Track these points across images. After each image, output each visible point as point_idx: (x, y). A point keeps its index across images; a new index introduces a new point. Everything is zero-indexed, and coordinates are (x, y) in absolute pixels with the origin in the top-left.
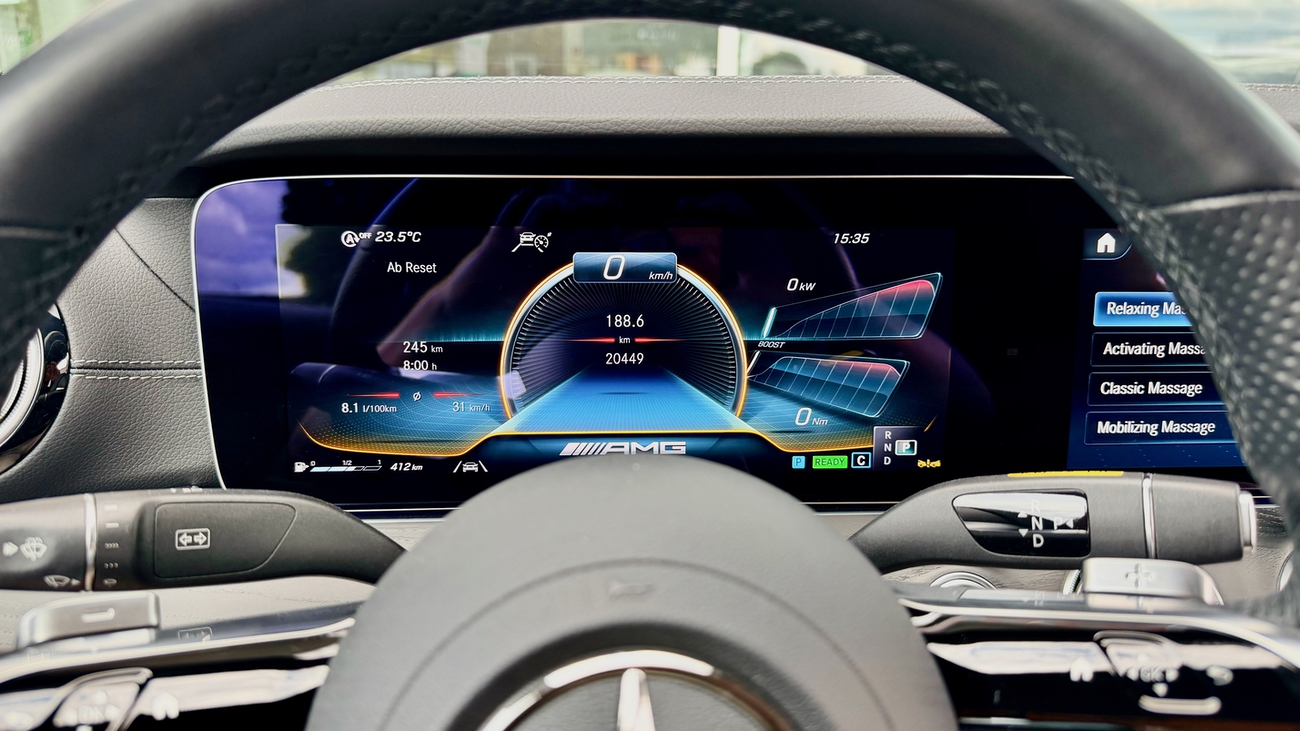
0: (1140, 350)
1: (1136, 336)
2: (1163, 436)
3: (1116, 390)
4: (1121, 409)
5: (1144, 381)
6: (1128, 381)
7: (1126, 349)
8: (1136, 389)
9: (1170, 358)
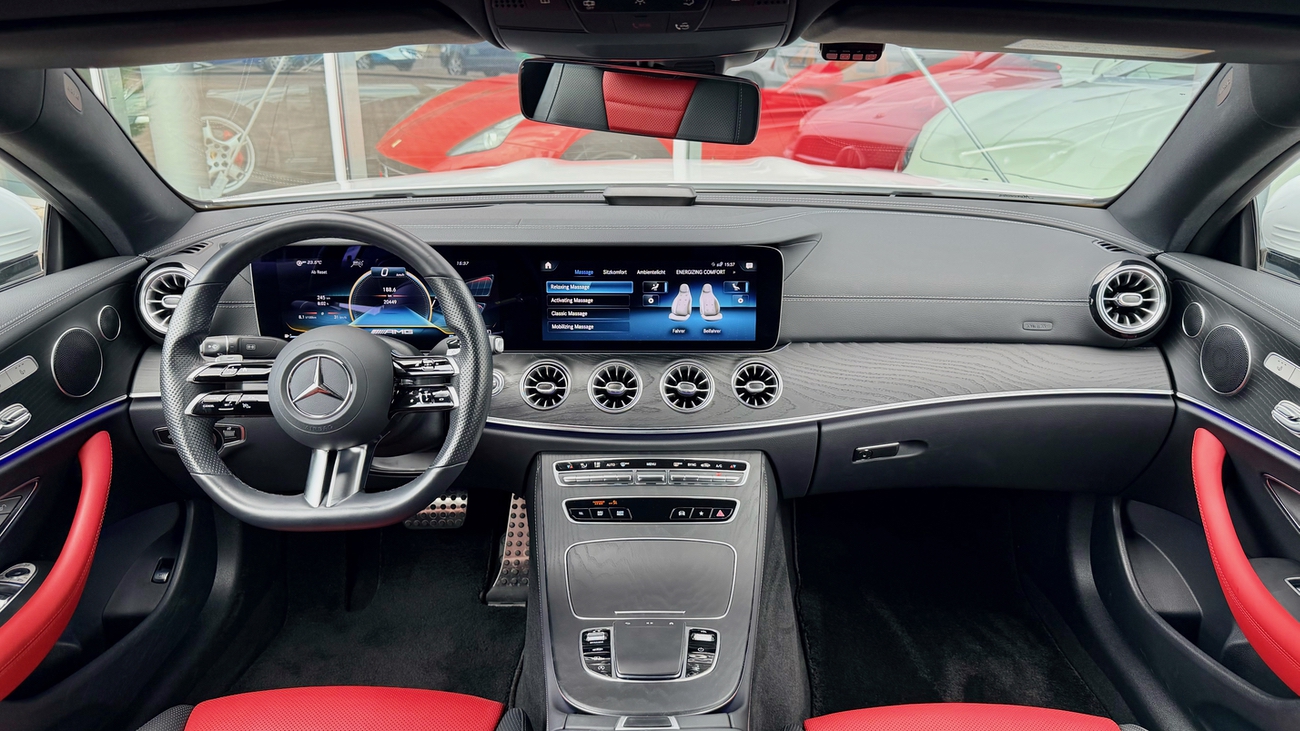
0: (563, 301)
1: (562, 296)
2: (575, 330)
3: (557, 314)
4: (559, 320)
5: (567, 311)
6: (561, 311)
7: (559, 300)
8: (564, 314)
9: (574, 303)
